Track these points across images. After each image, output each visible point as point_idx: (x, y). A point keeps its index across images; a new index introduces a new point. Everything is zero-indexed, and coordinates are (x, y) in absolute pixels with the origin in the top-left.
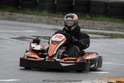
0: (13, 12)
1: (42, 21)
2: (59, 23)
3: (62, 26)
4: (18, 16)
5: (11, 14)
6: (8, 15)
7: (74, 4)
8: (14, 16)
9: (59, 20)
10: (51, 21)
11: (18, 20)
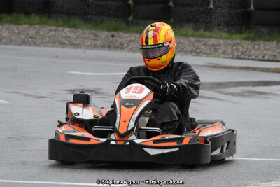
0: (116, 29)
1: (183, 49)
2: (221, 51)
3: (227, 58)
4: (129, 39)
5: (113, 36)
6: (107, 37)
7: (252, 8)
8: (120, 40)
9: (220, 45)
10: (203, 47)
11: (130, 47)
